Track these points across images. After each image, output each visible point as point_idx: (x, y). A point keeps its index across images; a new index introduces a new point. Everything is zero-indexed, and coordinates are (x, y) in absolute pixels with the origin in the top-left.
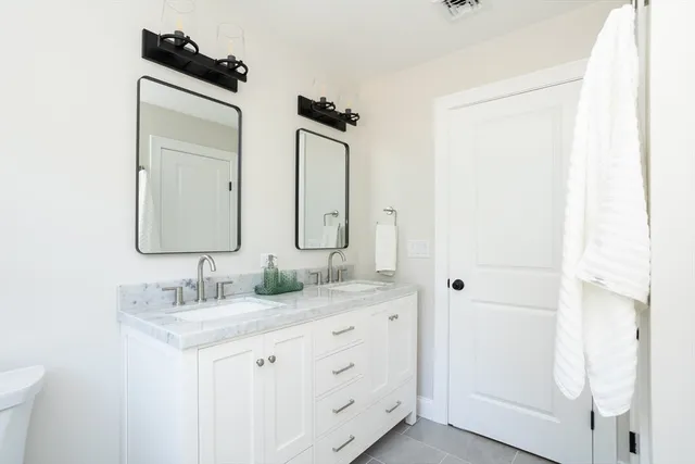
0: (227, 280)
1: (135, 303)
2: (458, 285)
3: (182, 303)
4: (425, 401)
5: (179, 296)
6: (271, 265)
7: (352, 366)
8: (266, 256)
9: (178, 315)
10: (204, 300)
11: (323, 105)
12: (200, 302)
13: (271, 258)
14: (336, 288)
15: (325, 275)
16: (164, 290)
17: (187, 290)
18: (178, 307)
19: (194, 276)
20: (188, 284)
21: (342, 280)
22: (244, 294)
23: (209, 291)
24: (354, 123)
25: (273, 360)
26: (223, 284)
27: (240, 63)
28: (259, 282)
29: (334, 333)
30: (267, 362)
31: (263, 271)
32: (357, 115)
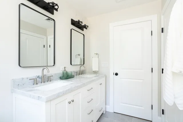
0: (51, 75)
1: (18, 85)
2: (117, 74)
3: (37, 84)
4: (107, 106)
5: (36, 81)
6: (65, 70)
7: (92, 99)
8: (63, 67)
9: (35, 88)
10: (44, 82)
11: (79, 22)
12: (43, 84)
13: (65, 68)
14: (83, 76)
15: (79, 72)
16: (30, 80)
17: (38, 79)
18: (35, 85)
19: (40, 74)
20: (38, 77)
21: (83, 74)
22: (56, 80)
23: (46, 79)
24: (86, 28)
25: (73, 101)
26: (50, 76)
27: (57, 5)
28: (61, 75)
29: (88, 90)
30: (71, 102)
31: (62, 72)
32: (88, 26)
